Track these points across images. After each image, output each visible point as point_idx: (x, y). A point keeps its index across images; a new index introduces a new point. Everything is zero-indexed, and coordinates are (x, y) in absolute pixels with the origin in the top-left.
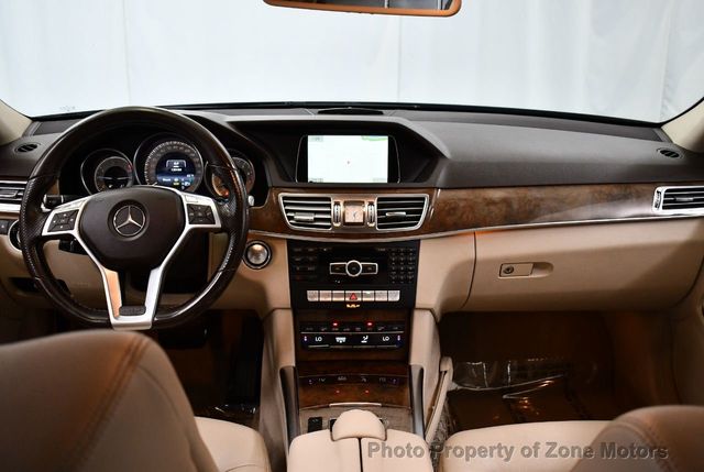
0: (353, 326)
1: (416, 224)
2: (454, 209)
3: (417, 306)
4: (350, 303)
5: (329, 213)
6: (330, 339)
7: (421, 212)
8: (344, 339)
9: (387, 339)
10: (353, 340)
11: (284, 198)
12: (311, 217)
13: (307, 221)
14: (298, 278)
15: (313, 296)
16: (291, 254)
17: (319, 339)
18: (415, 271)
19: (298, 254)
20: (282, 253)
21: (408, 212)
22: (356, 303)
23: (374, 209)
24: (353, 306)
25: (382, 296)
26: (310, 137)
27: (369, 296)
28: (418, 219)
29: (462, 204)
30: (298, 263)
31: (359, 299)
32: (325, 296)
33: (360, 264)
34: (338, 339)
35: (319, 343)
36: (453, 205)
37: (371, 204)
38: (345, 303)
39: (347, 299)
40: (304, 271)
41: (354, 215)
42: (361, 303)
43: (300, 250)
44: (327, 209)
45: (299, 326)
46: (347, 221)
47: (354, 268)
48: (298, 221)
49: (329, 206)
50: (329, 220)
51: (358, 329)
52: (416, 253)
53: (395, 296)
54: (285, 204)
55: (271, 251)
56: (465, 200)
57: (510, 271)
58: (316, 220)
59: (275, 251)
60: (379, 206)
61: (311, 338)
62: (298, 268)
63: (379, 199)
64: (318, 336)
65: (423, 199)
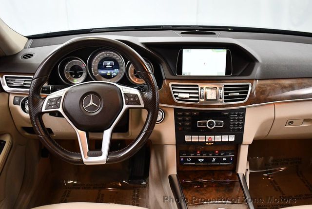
0: (208, 153)
1: (244, 99)
2: (264, 91)
3: (243, 143)
4: (208, 142)
5: (198, 93)
6: (195, 160)
7: (247, 93)
8: (203, 160)
9: (225, 159)
10: (207, 160)
11: (172, 85)
12: (187, 96)
13: (185, 98)
14: (180, 129)
15: (188, 138)
16: (176, 116)
17: (190, 160)
18: (243, 125)
19: (180, 116)
20: (171, 115)
21: (240, 93)
22: (211, 142)
23: (222, 92)
24: (210, 144)
25: (224, 138)
26: (184, 50)
27: (218, 138)
28: (246, 96)
29: (268, 88)
30: (180, 121)
31: (213, 140)
32: (195, 139)
33: (214, 121)
34: (199, 160)
35: (189, 162)
36: (264, 89)
37: (221, 89)
38: (206, 142)
39: (207, 140)
40: (183, 125)
41: (211, 95)
42: (214, 142)
43: (181, 114)
44: (196, 91)
45: (179, 153)
46: (207, 98)
47: (211, 124)
48: (180, 98)
49: (198, 89)
50: (198, 97)
51: (210, 155)
52: (244, 115)
53: (232, 138)
54: (173, 88)
55: (165, 114)
56: (270, 86)
57: (291, 123)
58: (190, 97)
59: (167, 113)
60: (225, 90)
61: (185, 159)
62: (180, 124)
63: (225, 86)
64: (189, 158)
65: (248, 85)
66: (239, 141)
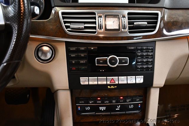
0: (110, 99)
1: (153, 31)
3: (154, 85)
4: (110, 85)
5: (95, 23)
6: (95, 109)
7: (156, 23)
8: (104, 108)
9: (132, 106)
10: (110, 108)
11: (63, 14)
12: (82, 26)
13: (79, 29)
14: (74, 68)
15: (84, 81)
16: (68, 52)
17: (89, 108)
18: (153, 63)
19: (73, 52)
20: (62, 51)
21: (148, 23)
22: (114, 85)
23: (126, 21)
24: (112, 87)
25: (132, 80)
27: (123, 80)
28: (155, 27)
30: (73, 58)
31: (117, 83)
32: (93, 81)
33: (117, 58)
34: (101, 108)
35: (88, 111)
37: (124, 17)
38: (107, 85)
39: (108, 83)
40: (78, 64)
41: (112, 24)
42: (118, 85)
43: (74, 49)
44: (94, 20)
45: (75, 100)
46: (107, 28)
47: (113, 61)
48: (72, 29)
49: (95, 18)
50: (95, 28)
51: (114, 101)
52: (153, 50)
53: (140, 80)
55: (54, 51)
58: (86, 28)
59: (57, 49)
60: (129, 19)
61: (83, 108)
62: (73, 62)
63: (129, 14)
64: (87, 106)
65: (157, 14)
66: (148, 83)
